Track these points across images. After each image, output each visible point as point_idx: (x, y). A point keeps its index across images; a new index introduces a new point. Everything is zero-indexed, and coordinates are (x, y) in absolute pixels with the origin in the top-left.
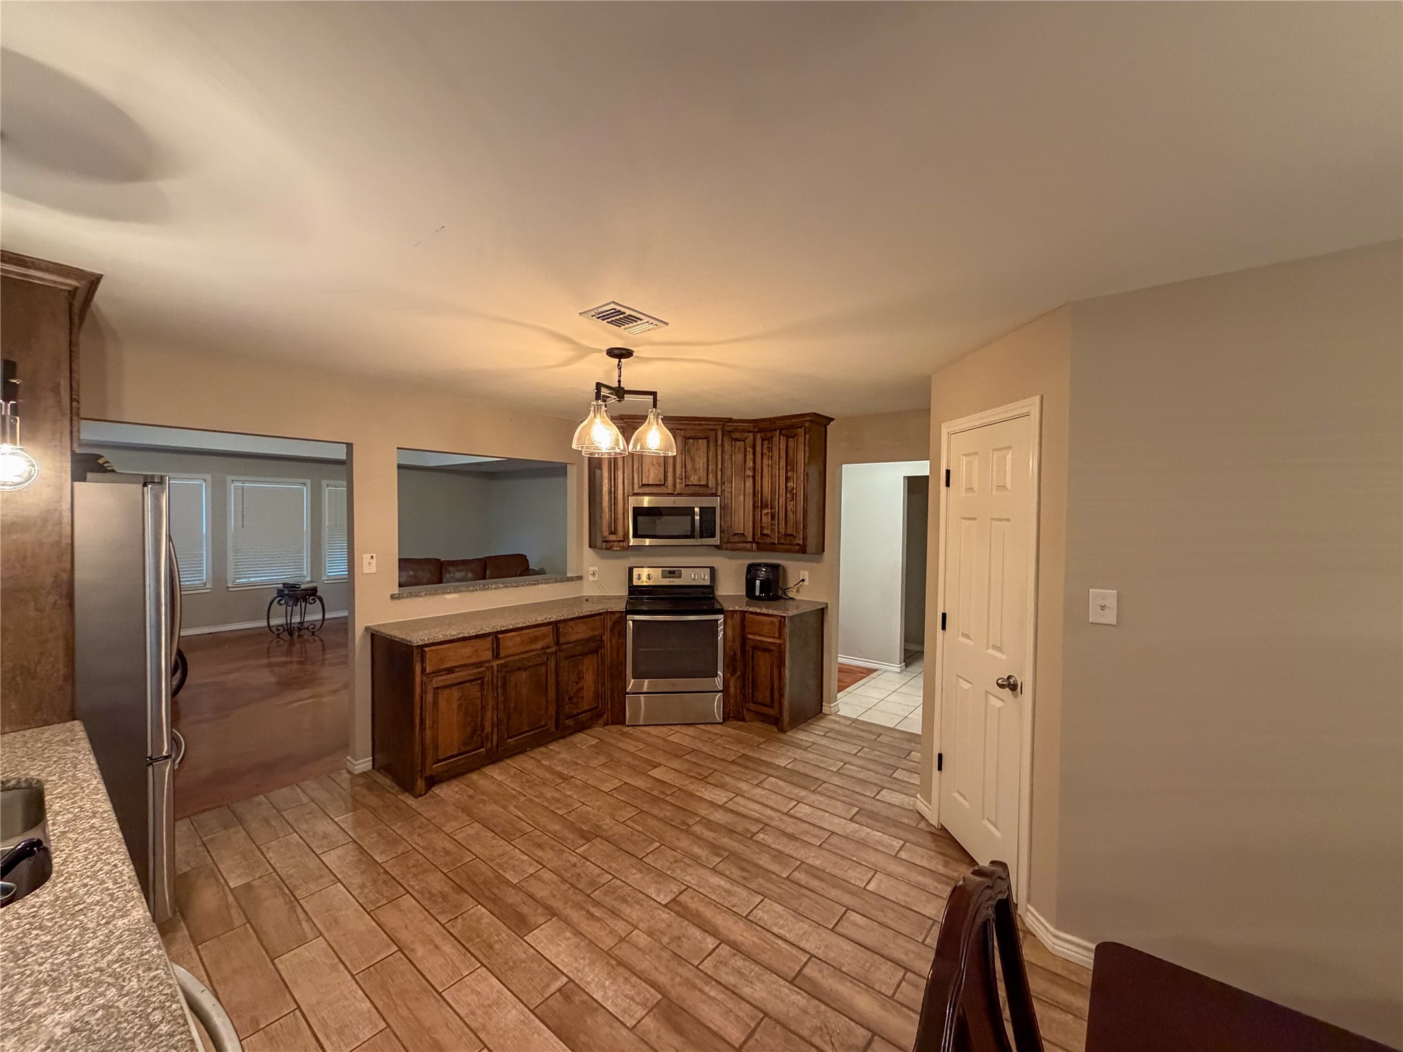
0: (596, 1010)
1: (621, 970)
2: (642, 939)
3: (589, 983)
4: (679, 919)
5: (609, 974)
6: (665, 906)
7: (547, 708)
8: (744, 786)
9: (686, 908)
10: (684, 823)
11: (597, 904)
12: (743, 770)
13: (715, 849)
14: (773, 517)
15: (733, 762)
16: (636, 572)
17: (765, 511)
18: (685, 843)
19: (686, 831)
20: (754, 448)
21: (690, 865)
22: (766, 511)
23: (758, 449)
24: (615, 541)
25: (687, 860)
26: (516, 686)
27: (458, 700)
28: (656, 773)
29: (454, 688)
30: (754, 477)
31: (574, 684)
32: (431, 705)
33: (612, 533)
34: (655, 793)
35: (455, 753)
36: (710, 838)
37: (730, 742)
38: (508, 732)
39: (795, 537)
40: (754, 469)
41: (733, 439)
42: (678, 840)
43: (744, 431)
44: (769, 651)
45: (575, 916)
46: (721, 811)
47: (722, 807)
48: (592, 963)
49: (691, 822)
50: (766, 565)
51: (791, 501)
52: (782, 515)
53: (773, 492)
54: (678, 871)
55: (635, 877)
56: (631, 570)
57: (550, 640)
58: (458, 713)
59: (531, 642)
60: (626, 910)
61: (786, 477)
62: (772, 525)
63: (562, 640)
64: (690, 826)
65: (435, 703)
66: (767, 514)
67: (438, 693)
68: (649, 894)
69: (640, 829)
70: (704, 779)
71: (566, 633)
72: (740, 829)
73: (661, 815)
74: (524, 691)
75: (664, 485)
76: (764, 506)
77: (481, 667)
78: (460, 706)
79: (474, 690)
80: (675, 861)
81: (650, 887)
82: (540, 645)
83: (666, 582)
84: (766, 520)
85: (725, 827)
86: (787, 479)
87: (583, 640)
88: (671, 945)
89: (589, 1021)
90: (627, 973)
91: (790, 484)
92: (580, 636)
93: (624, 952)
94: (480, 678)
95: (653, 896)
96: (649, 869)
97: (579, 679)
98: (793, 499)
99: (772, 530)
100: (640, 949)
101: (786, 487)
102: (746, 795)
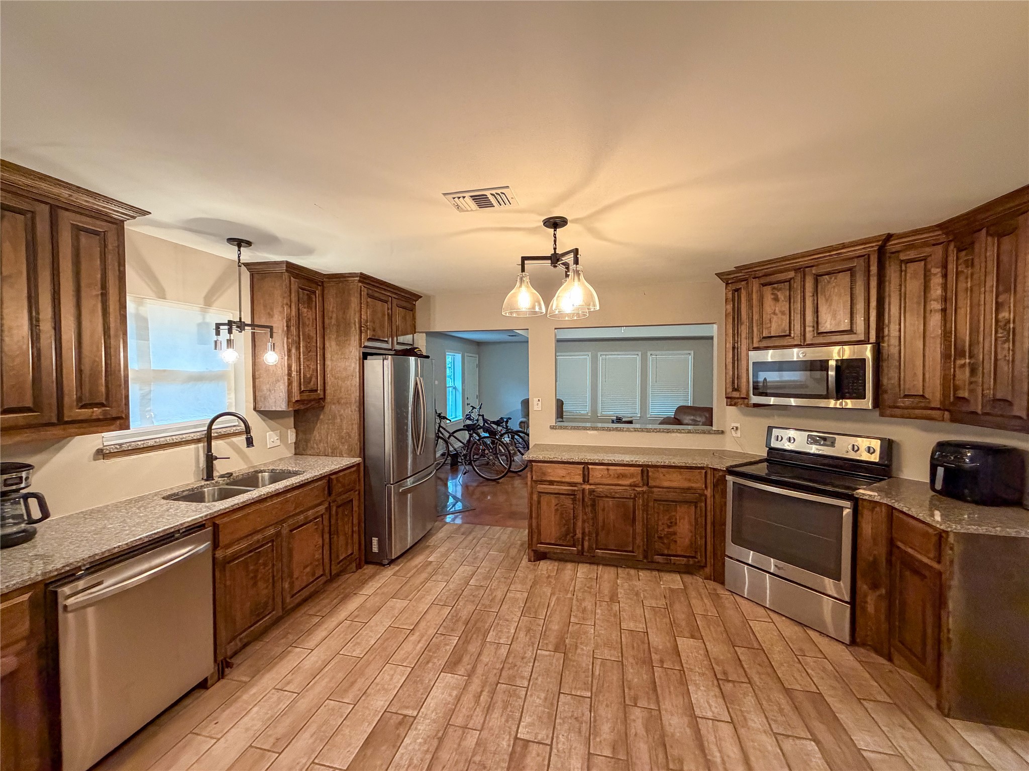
0: (394, 746)
1: (435, 742)
2: (471, 740)
3: (416, 729)
4: (507, 757)
5: (428, 737)
6: (516, 738)
7: (634, 538)
8: (756, 721)
9: (523, 756)
10: (635, 699)
11: (493, 692)
12: (787, 708)
13: (623, 741)
14: (973, 371)
15: (788, 692)
16: (775, 432)
17: (960, 362)
18: (607, 714)
19: (625, 706)
20: (945, 266)
21: (580, 732)
22: (962, 362)
23: (952, 267)
24: (738, 398)
25: (584, 727)
26: (603, 510)
27: (556, 505)
28: (684, 643)
29: (552, 496)
30: (944, 311)
31: (665, 526)
32: (536, 503)
33: (734, 390)
34: (655, 657)
35: (553, 542)
36: (633, 731)
37: (824, 670)
38: (597, 544)
39: (1010, 404)
40: (945, 299)
41: (902, 261)
42: (607, 706)
43: (926, 244)
44: (923, 577)
45: (475, 686)
46: (686, 719)
47: (694, 719)
48: (434, 721)
49: (642, 703)
50: (974, 446)
51: (1005, 342)
52: (989, 366)
53: (974, 331)
54: (566, 726)
55: (537, 700)
56: (770, 429)
57: (638, 479)
58: (555, 515)
59: (618, 477)
60: (496, 714)
61: (997, 303)
62: (971, 383)
63: (651, 483)
64: (636, 705)
65: (539, 502)
66: (963, 366)
67: (540, 496)
68: (523, 719)
69: (597, 673)
70: (719, 680)
71: (657, 478)
72: (674, 752)
73: (629, 677)
74: (612, 517)
75: (789, 335)
76: (960, 354)
77: (575, 486)
78: (557, 510)
79: (568, 502)
80: (576, 718)
81: (531, 716)
82: (628, 482)
83: (814, 449)
84: (964, 376)
85: (663, 735)
86: (999, 306)
87: (679, 488)
88: (474, 765)
89: (384, 748)
90: (432, 749)
91: (1004, 315)
92: (675, 484)
93: (453, 735)
94: (572, 494)
95: (522, 724)
96: (552, 704)
97: (671, 523)
98: (1007, 340)
99: (971, 391)
100: (459, 745)
101: (997, 321)
102: (742, 731)
